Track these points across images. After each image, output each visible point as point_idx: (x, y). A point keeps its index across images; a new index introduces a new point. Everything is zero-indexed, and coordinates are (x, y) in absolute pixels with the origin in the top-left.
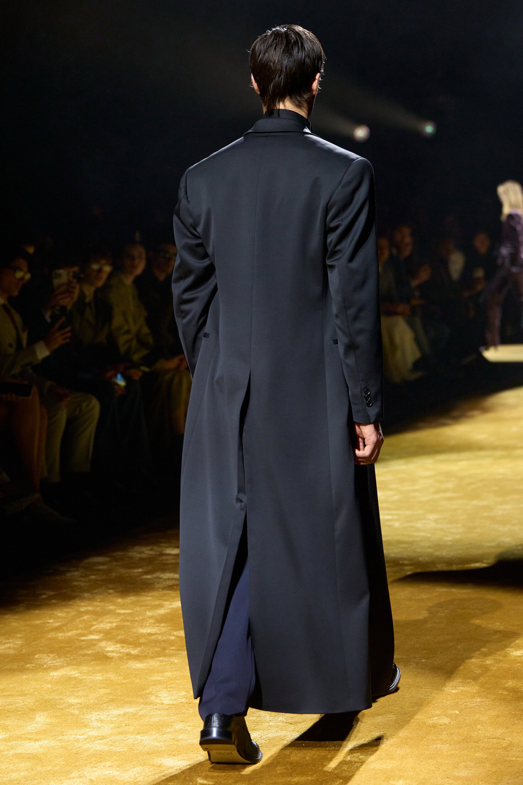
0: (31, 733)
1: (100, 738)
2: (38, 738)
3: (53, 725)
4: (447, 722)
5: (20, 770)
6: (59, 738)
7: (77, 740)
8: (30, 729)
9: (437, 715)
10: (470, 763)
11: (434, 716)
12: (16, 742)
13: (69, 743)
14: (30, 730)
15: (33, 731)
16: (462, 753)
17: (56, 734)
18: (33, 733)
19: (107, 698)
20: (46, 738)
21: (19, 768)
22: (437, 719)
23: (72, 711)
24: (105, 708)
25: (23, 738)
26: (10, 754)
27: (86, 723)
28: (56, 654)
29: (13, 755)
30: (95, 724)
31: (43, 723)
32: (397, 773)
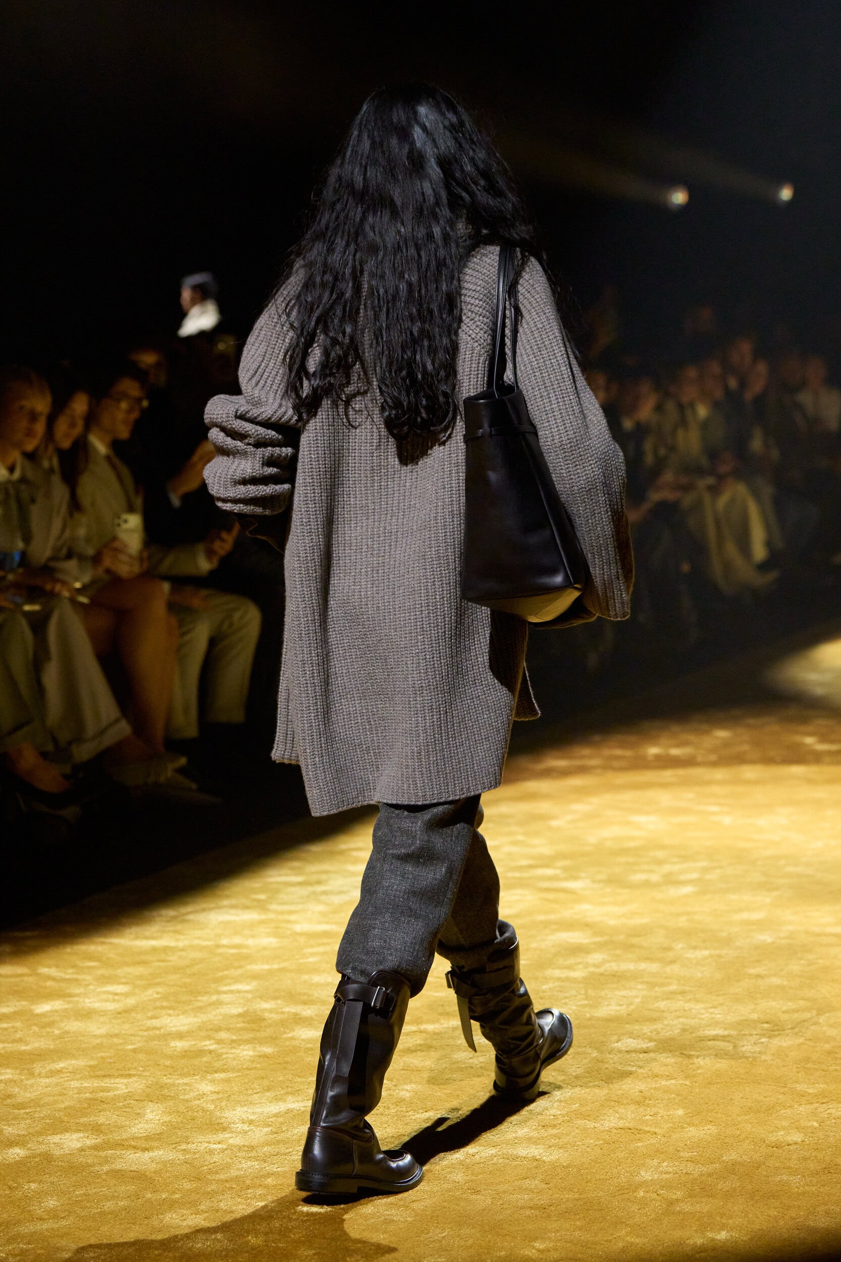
0: (137, 1138)
1: (246, 1149)
2: (148, 1146)
3: (172, 1125)
4: (799, 1140)
5: (118, 1197)
6: (181, 1147)
7: (211, 1152)
8: (136, 1131)
9: (784, 1128)
10: (833, 1207)
11: (778, 1129)
12: (113, 1151)
13: (197, 1156)
14: (135, 1133)
15: (140, 1135)
16: (822, 1190)
17: (178, 1140)
18: (140, 1138)
19: (259, 1085)
20: (161, 1147)
21: (116, 1194)
22: (782, 1135)
23: (204, 1105)
24: (256, 1102)
25: (124, 1145)
26: (102, 1170)
27: (225, 1125)
28: (180, 1012)
29: (107, 1173)
30: (240, 1126)
31: (157, 1122)
32: (718, 1218)
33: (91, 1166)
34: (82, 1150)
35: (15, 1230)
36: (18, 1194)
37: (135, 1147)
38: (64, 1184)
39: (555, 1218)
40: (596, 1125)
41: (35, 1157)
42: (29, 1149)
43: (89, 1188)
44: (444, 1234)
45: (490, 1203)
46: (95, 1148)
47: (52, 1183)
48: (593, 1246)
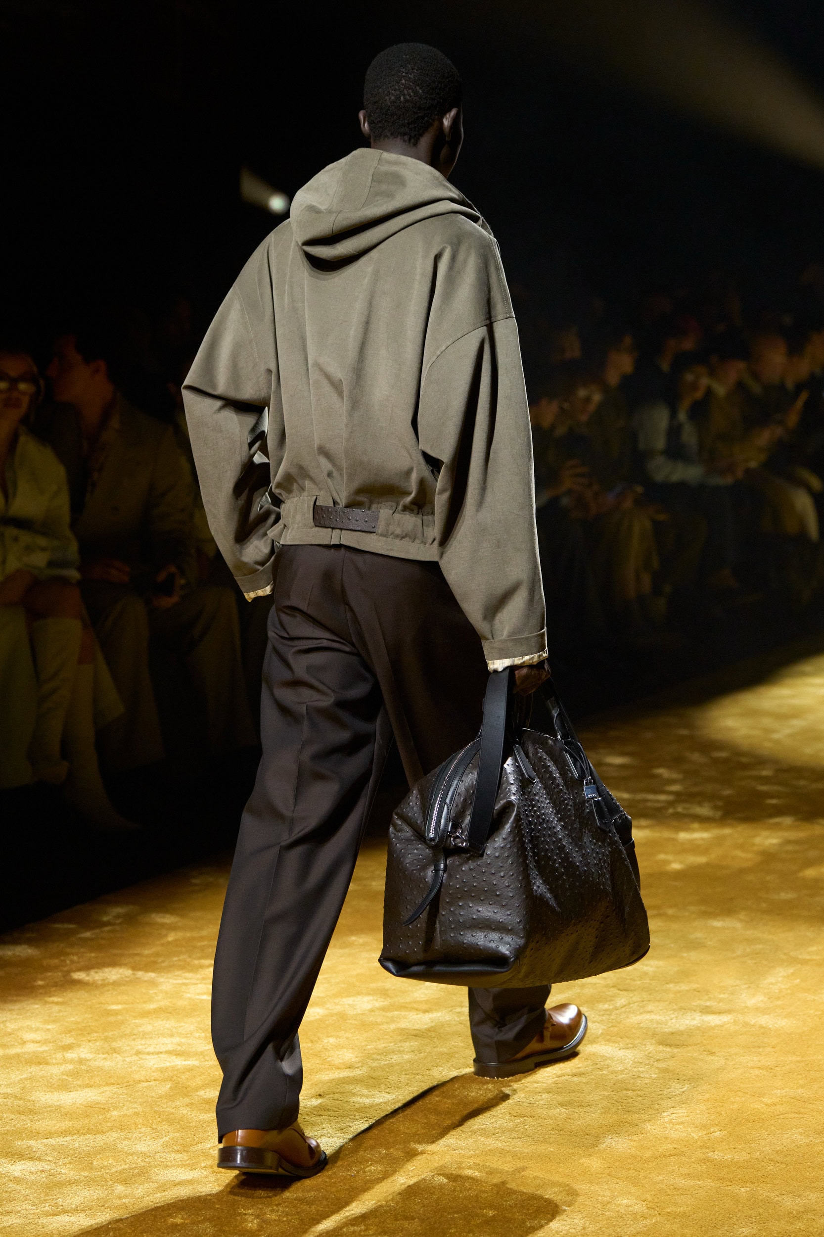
33: (380, 1025)
34: (372, 1010)
35: (317, 1077)
36: (319, 1046)
37: (417, 1010)
38: (357, 1039)
39: (780, 1078)
40: (816, 998)
41: (332, 1016)
42: (327, 1009)
43: (378, 1043)
44: (683, 1090)
45: (724, 1063)
46: (383, 1009)
47: (347, 1038)
48: (814, 1102)
